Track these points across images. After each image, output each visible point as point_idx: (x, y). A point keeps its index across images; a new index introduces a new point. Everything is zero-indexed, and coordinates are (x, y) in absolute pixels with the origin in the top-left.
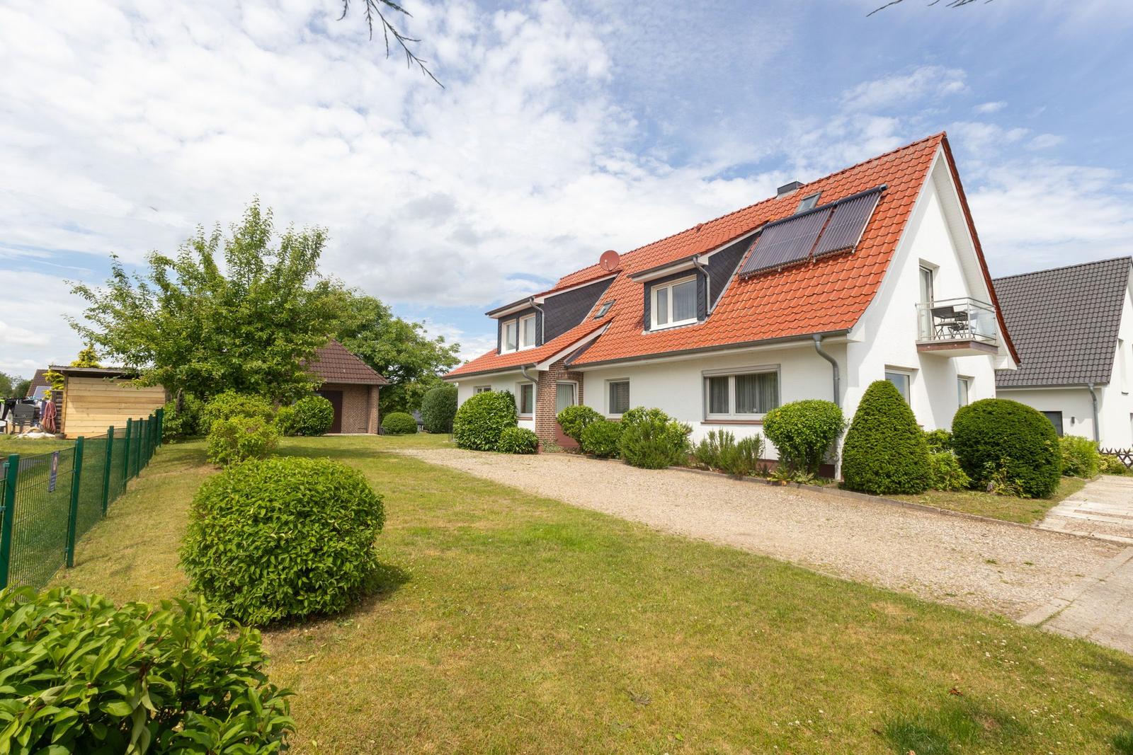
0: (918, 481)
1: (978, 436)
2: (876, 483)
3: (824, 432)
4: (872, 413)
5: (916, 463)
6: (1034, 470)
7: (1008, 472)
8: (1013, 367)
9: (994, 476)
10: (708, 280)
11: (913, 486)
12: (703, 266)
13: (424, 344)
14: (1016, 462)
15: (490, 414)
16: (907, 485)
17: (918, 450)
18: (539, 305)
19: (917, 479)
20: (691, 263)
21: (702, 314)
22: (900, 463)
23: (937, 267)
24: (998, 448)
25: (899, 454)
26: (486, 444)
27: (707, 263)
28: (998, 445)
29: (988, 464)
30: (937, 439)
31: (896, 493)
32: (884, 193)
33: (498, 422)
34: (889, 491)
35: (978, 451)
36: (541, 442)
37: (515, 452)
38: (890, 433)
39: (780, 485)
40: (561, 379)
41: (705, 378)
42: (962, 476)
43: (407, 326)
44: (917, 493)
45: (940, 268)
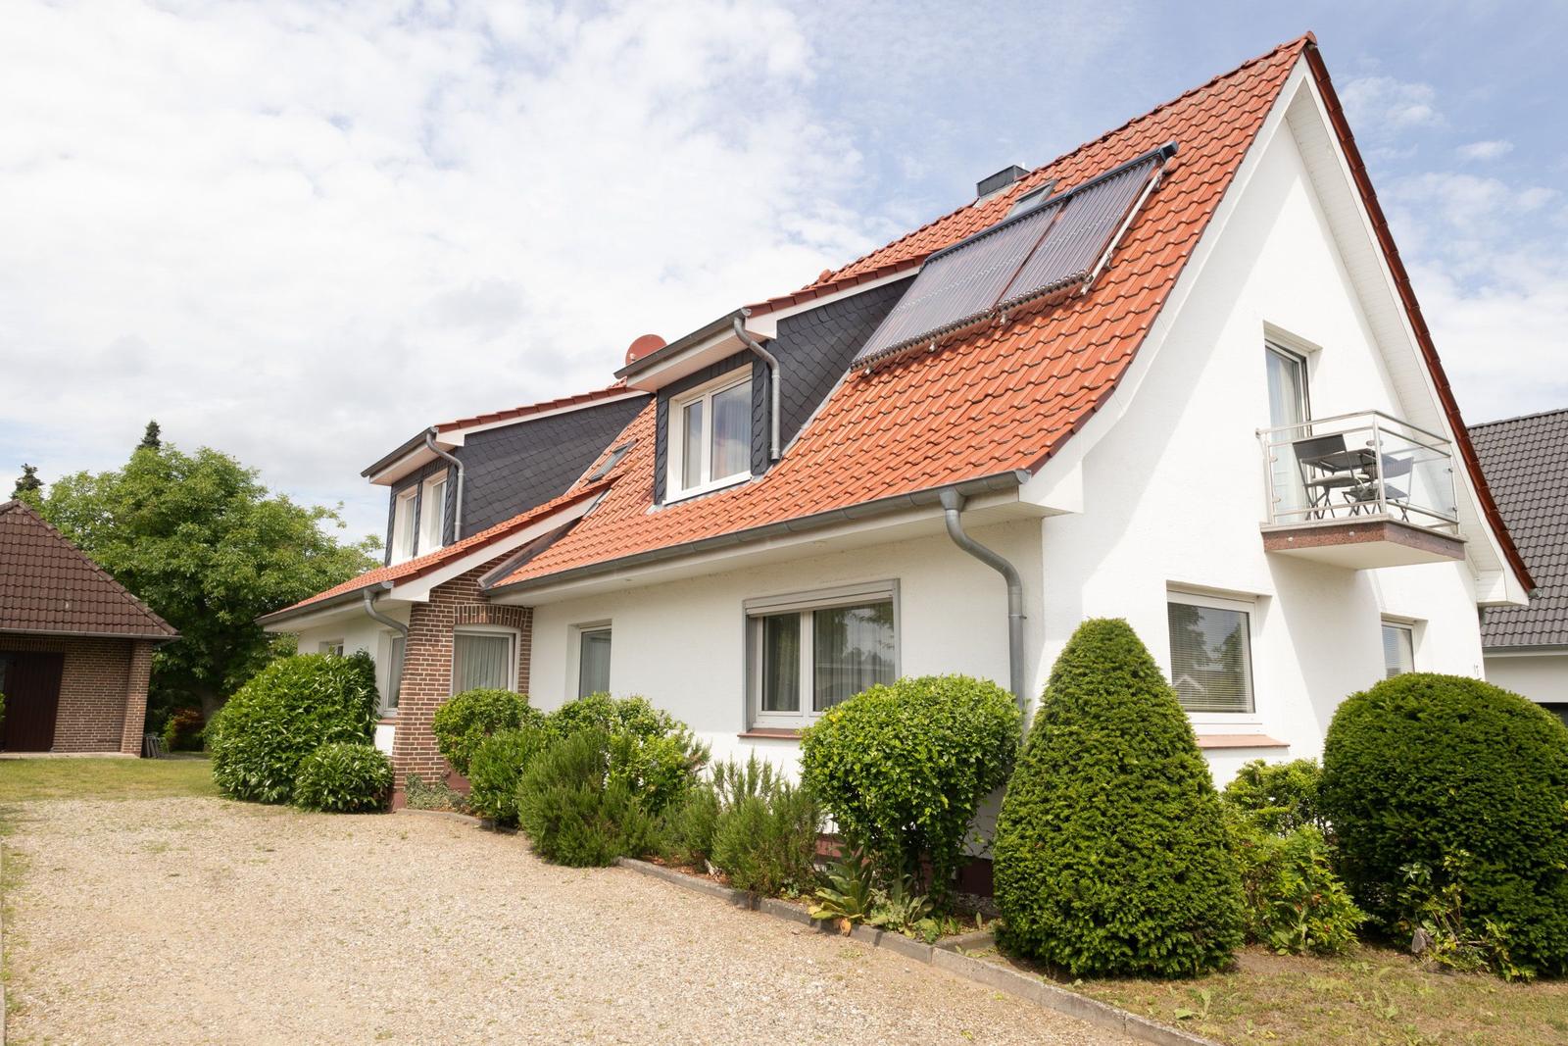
0: (1184, 937)
1: (1380, 785)
2: (1068, 942)
3: (942, 774)
4: (1063, 715)
5: (1180, 878)
6: (1537, 891)
7: (1465, 899)
8: (1517, 595)
9: (1428, 907)
10: (776, 375)
11: (1172, 953)
12: (765, 342)
13: (332, 552)
14: (1486, 865)
15: (294, 708)
16: (1153, 951)
17: (1189, 835)
18: (454, 450)
19: (1184, 929)
20: (731, 334)
21: (762, 461)
22: (1134, 879)
23: (1315, 350)
24: (1433, 822)
25: (1131, 847)
26: (272, 787)
27: (773, 334)
28: (1433, 811)
29: (1412, 871)
30: (1289, 788)
31: (1124, 973)
32: (1170, 163)
33: (309, 730)
34: (1103, 970)
35: (1383, 829)
36: (400, 782)
37: (327, 809)
38: (1104, 779)
39: (836, 931)
40: (469, 621)
41: (750, 620)
42: (1342, 906)
43: (300, 515)
44: (1186, 975)
45: (1324, 352)
